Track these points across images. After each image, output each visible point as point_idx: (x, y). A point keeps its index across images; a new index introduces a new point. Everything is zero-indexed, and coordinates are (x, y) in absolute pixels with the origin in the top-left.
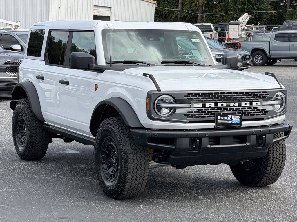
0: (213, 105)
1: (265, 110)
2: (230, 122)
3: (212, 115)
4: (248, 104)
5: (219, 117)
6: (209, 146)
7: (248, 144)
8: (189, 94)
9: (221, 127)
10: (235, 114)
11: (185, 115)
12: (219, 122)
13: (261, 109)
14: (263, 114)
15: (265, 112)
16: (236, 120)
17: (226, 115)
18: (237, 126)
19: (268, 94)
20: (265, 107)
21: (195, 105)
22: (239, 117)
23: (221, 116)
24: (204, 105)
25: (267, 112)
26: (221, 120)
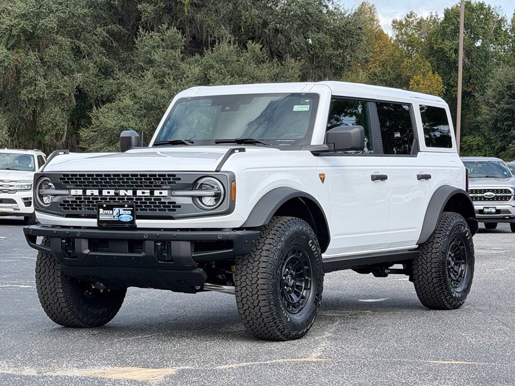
0: (96, 192)
1: (175, 203)
2: (116, 218)
3: (94, 207)
4: (147, 193)
5: (101, 210)
6: (87, 251)
8: (64, 175)
9: (104, 225)
10: (123, 206)
11: (61, 205)
12: (101, 218)
13: (167, 201)
14: (169, 210)
15: (174, 206)
16: (126, 216)
17: (110, 208)
18: (127, 225)
19: (179, 179)
20: (173, 199)
21: (73, 192)
22: (130, 212)
23: (104, 209)
24: (84, 192)
25: (179, 207)
26: (105, 215)
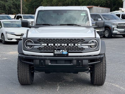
0: (52, 45)
1: (83, 48)
2: (61, 53)
3: (52, 50)
4: (73, 45)
5: (55, 51)
6: (50, 64)
7: (72, 64)
8: (39, 39)
9: (56, 55)
10: (64, 49)
12: (55, 53)
13: (80, 47)
14: (81, 50)
16: (65, 52)
17: (59, 50)
18: (66, 55)
19: (85, 40)
20: (82, 47)
21: (43, 45)
22: (67, 51)
23: (56, 50)
24: (48, 45)
25: (84, 49)
26: (56, 52)
